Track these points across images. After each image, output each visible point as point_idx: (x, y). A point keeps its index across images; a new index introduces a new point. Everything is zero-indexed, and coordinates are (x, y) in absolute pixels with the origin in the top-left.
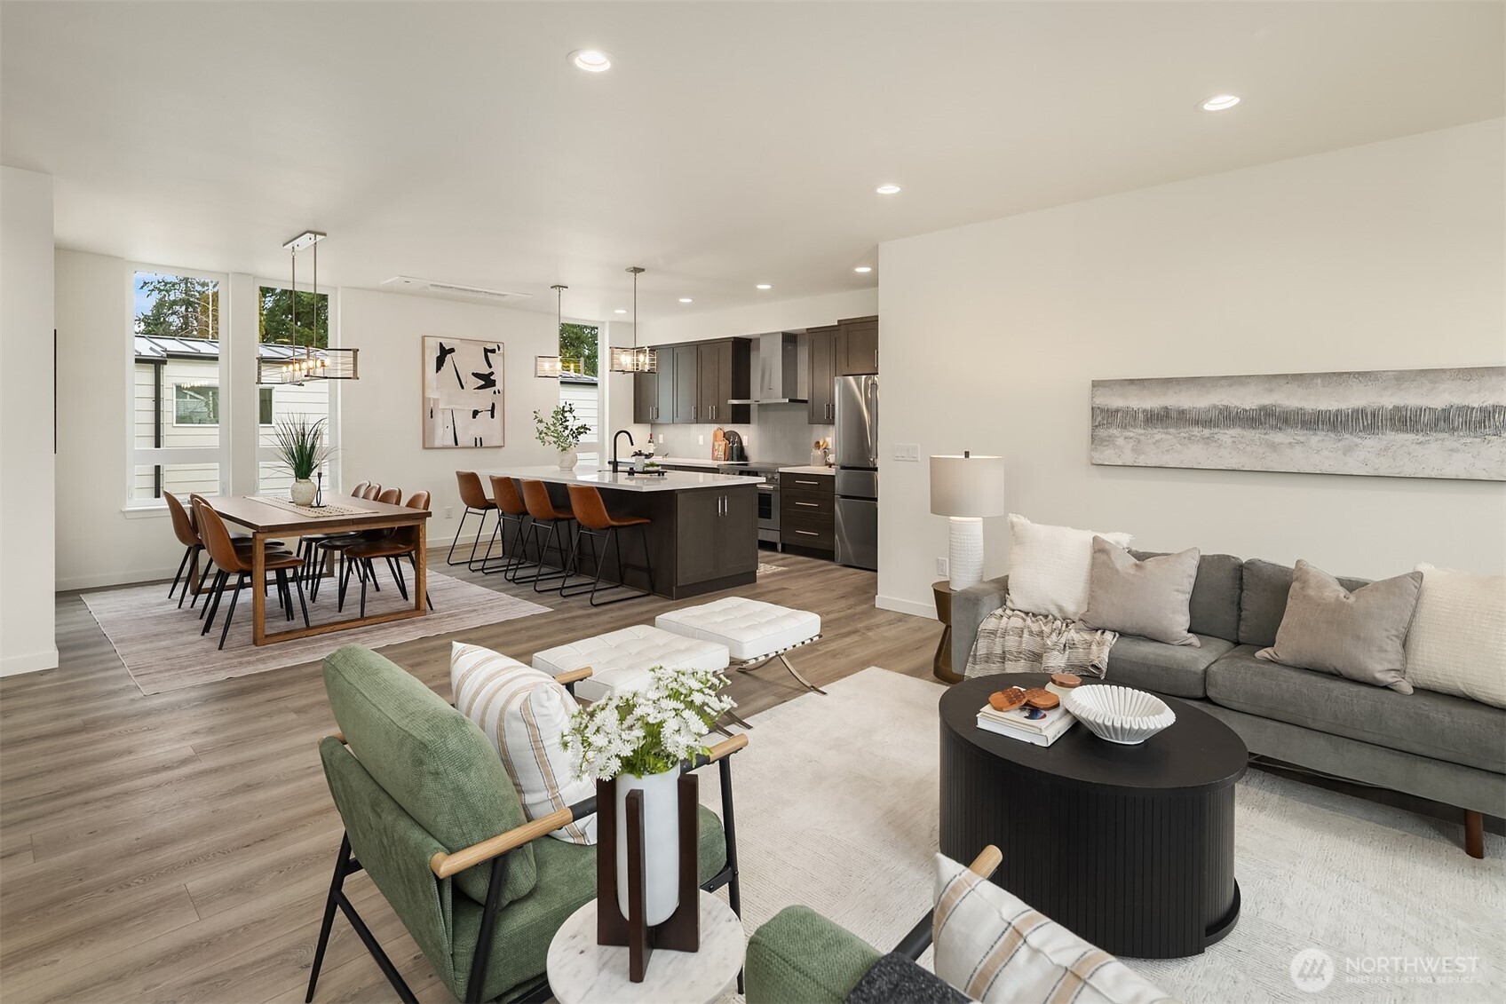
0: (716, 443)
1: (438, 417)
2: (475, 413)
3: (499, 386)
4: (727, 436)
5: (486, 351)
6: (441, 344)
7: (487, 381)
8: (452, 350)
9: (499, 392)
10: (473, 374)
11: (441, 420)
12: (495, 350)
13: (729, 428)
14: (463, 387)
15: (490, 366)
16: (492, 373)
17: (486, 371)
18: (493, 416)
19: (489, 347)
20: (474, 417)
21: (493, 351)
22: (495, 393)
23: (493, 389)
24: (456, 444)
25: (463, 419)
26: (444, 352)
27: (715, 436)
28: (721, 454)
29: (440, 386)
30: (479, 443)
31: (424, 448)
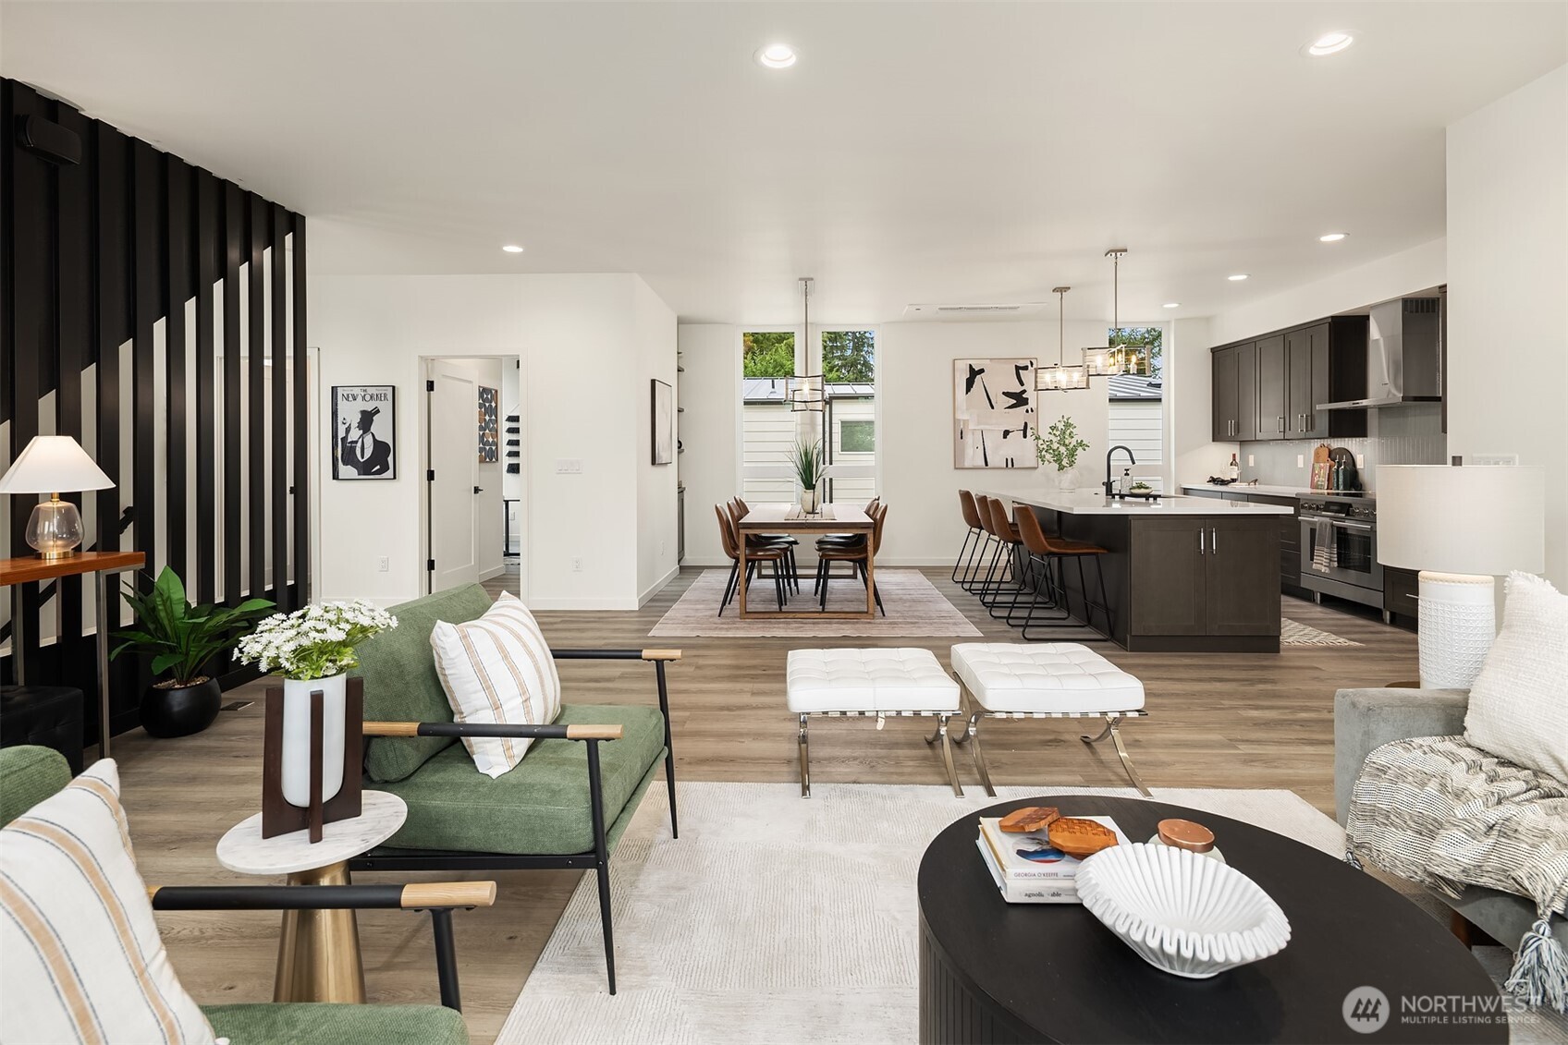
0: (1317, 466)
1: (968, 438)
2: (1006, 433)
3: (1032, 404)
4: (1332, 454)
5: (1018, 368)
6: (970, 365)
7: (1019, 400)
8: (982, 371)
9: (1032, 411)
10: (1004, 393)
11: (971, 441)
12: (1027, 366)
13: (1336, 444)
14: (993, 408)
15: (1022, 384)
16: (1024, 391)
17: (1018, 389)
18: (1025, 436)
19: (1021, 364)
20: (1005, 437)
21: (1026, 368)
22: (1027, 411)
23: (1025, 407)
24: (987, 465)
25: (993, 439)
26: (974, 373)
27: (1317, 454)
28: (1323, 480)
29: (970, 408)
30: (1010, 464)
31: (956, 468)
